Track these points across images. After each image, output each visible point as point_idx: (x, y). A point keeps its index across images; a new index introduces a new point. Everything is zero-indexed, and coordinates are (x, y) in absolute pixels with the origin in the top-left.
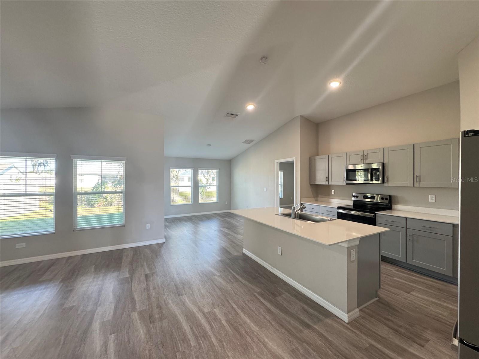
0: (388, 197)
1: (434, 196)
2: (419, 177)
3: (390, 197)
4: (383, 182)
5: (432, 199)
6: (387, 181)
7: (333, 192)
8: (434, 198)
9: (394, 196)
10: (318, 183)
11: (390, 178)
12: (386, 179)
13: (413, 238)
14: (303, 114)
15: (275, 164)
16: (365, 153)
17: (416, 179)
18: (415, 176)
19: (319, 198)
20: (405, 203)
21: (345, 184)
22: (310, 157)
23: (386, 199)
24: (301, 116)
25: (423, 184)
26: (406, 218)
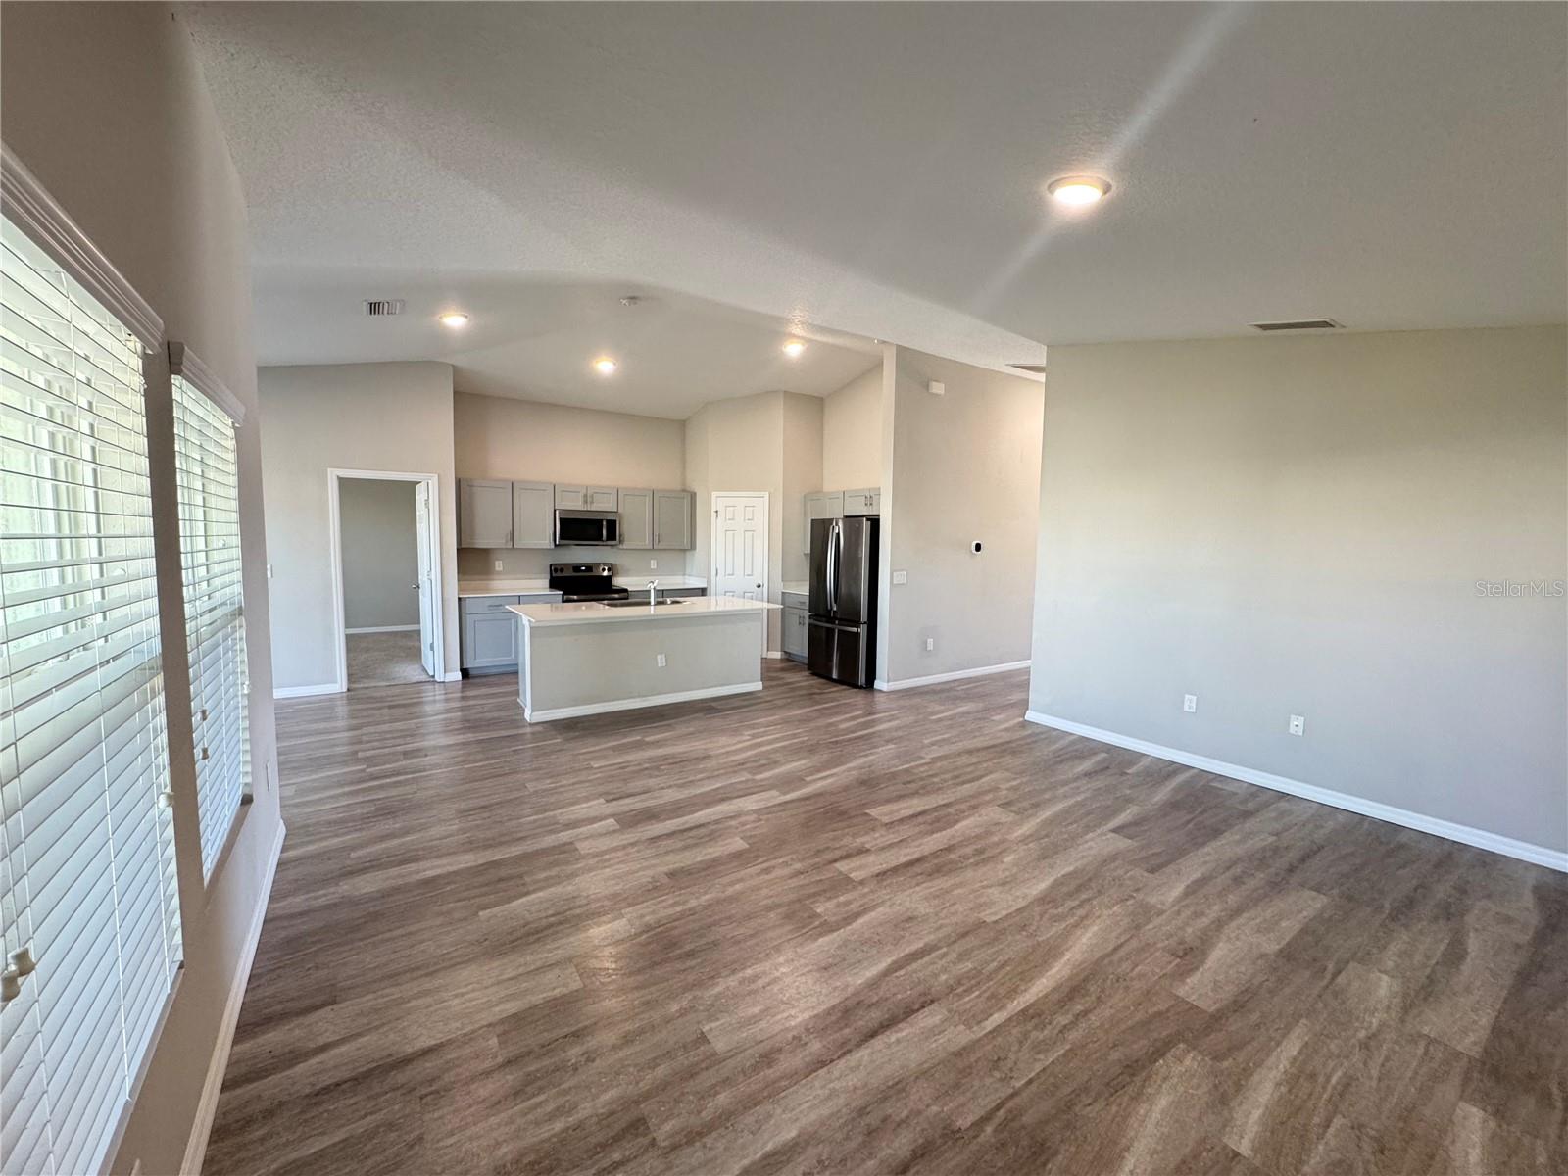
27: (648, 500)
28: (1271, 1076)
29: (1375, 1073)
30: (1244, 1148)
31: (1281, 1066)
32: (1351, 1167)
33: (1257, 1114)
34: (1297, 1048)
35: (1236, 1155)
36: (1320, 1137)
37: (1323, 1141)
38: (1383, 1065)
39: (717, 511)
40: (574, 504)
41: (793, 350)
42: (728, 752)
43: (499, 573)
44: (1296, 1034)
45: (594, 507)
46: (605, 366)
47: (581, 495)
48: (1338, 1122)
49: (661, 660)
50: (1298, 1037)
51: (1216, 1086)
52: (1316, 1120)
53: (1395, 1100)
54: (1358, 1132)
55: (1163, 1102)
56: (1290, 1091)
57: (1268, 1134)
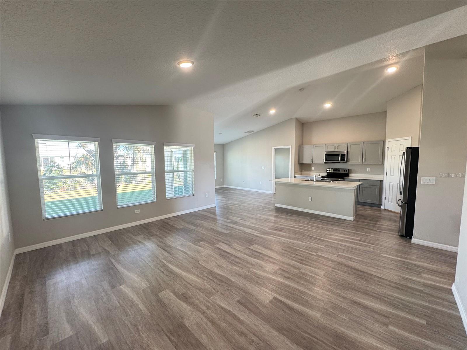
0: (347, 170)
1: (369, 169)
2: (365, 159)
3: (348, 169)
4: (347, 162)
5: (368, 170)
6: (349, 161)
7: (313, 168)
8: (369, 170)
9: (350, 169)
10: (305, 162)
11: (350, 159)
12: (348, 160)
13: (363, 189)
14: (298, 117)
15: (273, 149)
16: (337, 145)
17: (364, 160)
18: (363, 158)
19: (303, 173)
20: (356, 172)
21: (324, 163)
22: (299, 146)
23: (346, 171)
24: (296, 118)
25: (366, 163)
26: (360, 179)
27: (361, 146)
28: (135, 298)
29: (126, 322)
30: (121, 287)
31: (136, 301)
32: (109, 302)
33: (127, 292)
34: (141, 308)
35: (121, 285)
36: (117, 300)
37: (116, 300)
38: (127, 326)
39: (388, 148)
40: (331, 149)
41: (392, 70)
42: (280, 224)
43: (313, 170)
44: (145, 309)
45: (338, 150)
46: (328, 105)
47: (334, 146)
48: (118, 305)
49: (310, 199)
50: (144, 309)
51: (136, 287)
52: (121, 301)
53: (117, 321)
54: (114, 307)
55: (136, 279)
56: (130, 300)
57: (122, 291)
